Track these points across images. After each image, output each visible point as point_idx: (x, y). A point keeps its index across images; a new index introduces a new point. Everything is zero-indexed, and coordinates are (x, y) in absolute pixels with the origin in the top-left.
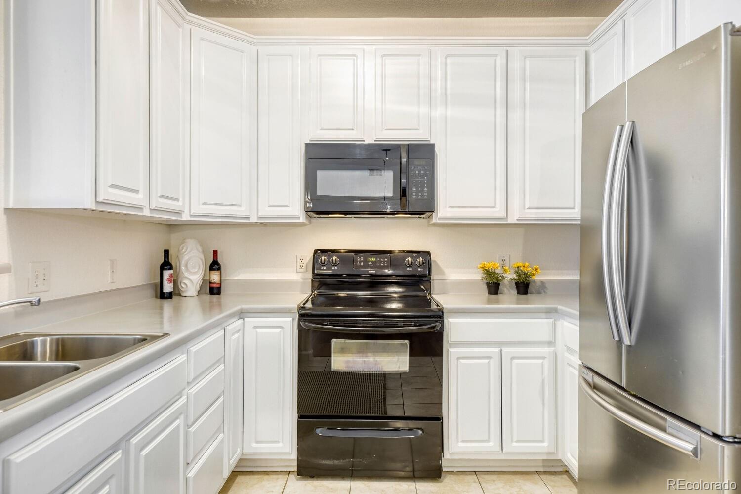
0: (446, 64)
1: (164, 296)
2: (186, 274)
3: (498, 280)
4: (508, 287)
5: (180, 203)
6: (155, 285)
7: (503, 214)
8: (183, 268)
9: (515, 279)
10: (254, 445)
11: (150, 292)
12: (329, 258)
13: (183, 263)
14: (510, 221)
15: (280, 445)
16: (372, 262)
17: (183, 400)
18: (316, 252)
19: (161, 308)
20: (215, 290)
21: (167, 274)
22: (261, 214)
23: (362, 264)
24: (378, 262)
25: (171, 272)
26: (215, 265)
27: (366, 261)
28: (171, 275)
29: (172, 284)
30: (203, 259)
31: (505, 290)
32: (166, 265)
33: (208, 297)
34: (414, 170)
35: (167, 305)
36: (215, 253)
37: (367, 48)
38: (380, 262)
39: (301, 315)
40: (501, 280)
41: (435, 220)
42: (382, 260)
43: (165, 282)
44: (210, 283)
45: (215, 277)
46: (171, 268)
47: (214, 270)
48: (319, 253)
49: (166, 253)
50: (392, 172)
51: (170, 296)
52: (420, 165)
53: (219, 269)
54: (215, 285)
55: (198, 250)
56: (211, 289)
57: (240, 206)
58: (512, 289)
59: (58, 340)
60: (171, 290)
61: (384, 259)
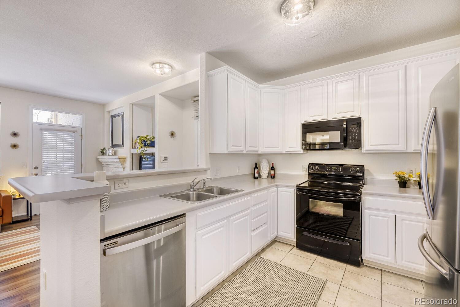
0: (368, 80)
1: (255, 178)
2: (263, 171)
3: (406, 180)
4: (414, 185)
5: (257, 148)
6: (253, 174)
7: (403, 148)
8: (262, 169)
9: (418, 181)
10: (281, 233)
11: (252, 176)
12: (315, 167)
13: (261, 167)
14: (408, 151)
15: (290, 235)
16: (334, 169)
17: (249, 211)
18: (309, 164)
19: (255, 182)
20: (273, 177)
21: (256, 170)
22: (286, 150)
23: (329, 170)
24: (337, 169)
25: (258, 170)
26: (273, 168)
27: (331, 169)
28: (257, 171)
29: (258, 174)
30: (268, 166)
31: (412, 186)
32: (256, 168)
33: (270, 179)
34: (351, 130)
35: (256, 181)
36: (273, 164)
37: (328, 81)
38: (338, 169)
39: (297, 189)
40: (408, 181)
41: (363, 151)
42: (339, 168)
43: (256, 173)
44: (271, 174)
45: (272, 172)
46: (257, 169)
47: (272, 170)
48: (310, 165)
49: (256, 164)
50: (339, 131)
51: (257, 178)
52: (353, 128)
53: (274, 169)
54: (272, 175)
55: (266, 163)
56: (271, 176)
57: (278, 148)
58: (417, 186)
59: (219, 189)
60: (258, 176)
61: (340, 168)
